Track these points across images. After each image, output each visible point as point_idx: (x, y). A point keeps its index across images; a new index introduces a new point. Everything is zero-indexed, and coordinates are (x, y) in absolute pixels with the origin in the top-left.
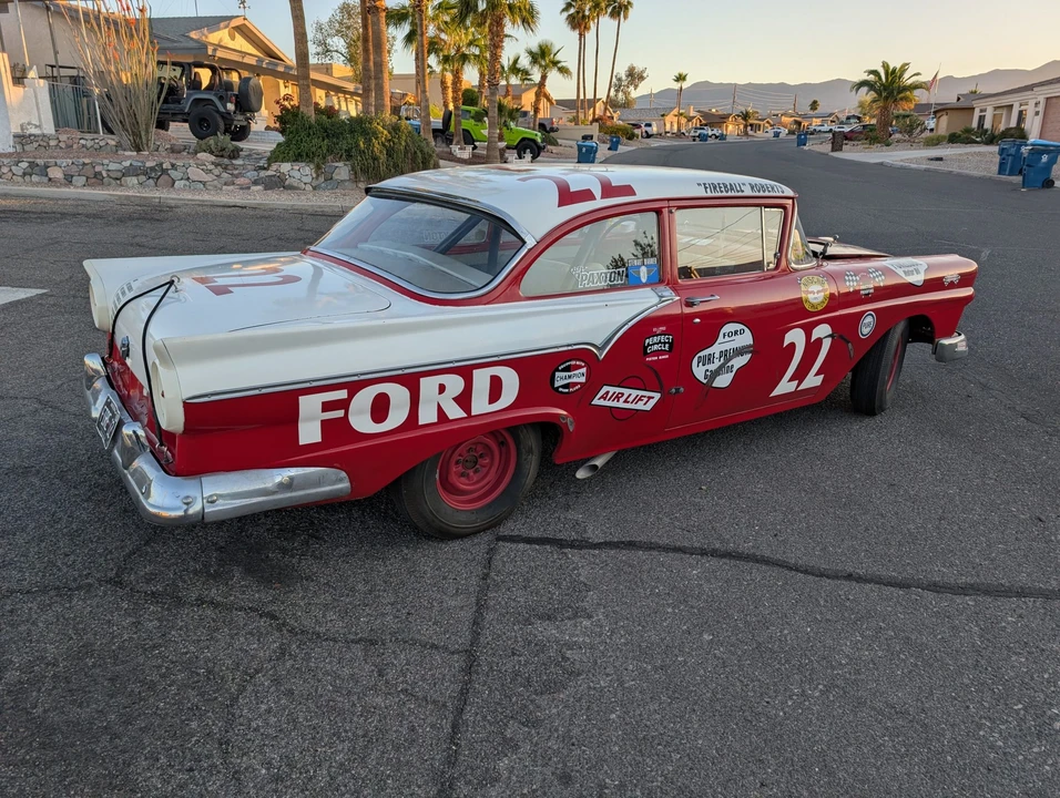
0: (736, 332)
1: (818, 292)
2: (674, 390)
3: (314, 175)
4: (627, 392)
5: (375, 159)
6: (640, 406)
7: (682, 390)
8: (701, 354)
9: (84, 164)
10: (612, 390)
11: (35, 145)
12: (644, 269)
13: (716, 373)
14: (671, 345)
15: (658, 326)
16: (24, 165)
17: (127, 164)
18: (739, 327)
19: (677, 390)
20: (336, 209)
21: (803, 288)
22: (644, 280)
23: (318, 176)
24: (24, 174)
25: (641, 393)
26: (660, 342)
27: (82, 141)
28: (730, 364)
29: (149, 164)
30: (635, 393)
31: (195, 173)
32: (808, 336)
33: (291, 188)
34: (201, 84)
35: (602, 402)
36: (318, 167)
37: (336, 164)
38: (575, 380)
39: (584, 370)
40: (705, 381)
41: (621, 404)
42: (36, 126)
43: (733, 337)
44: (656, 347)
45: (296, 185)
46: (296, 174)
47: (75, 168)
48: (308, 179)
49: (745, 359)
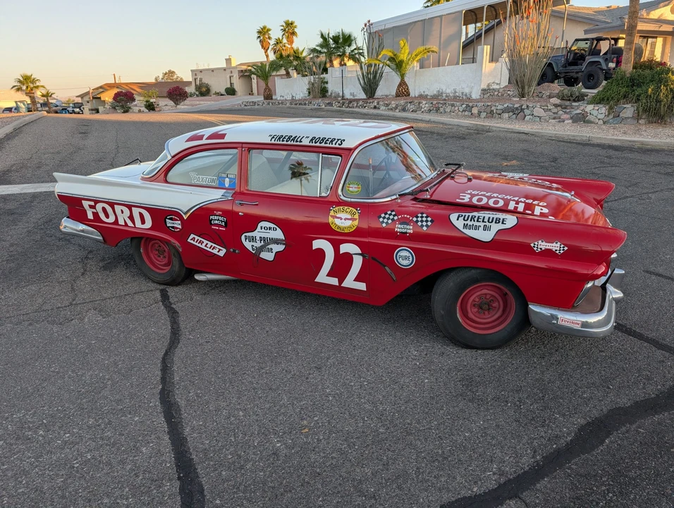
0: (270, 228)
1: (345, 219)
2: (232, 250)
3: (607, 114)
4: (205, 242)
5: (658, 101)
6: (215, 251)
7: (237, 251)
8: (247, 234)
9: (488, 106)
10: (197, 238)
11: (489, 94)
12: (227, 180)
13: (261, 249)
14: (226, 223)
15: (217, 211)
16: (464, 106)
17: (506, 106)
18: (272, 225)
19: (234, 251)
20: (584, 138)
21: (332, 213)
22: (227, 186)
23: (609, 114)
24: (463, 111)
25: (214, 245)
26: (218, 220)
27: (509, 92)
28: (270, 247)
29: (516, 106)
30: (210, 244)
31: (538, 111)
32: (337, 249)
33: (590, 122)
34: (600, 51)
35: (192, 242)
36: (611, 108)
37: (625, 106)
38: (175, 225)
39: (179, 222)
40: (254, 252)
41: (203, 246)
42: (497, 84)
43: (268, 231)
44: (216, 222)
45: (592, 120)
46: (595, 113)
47: (483, 108)
48: (601, 116)
49: (281, 248)
